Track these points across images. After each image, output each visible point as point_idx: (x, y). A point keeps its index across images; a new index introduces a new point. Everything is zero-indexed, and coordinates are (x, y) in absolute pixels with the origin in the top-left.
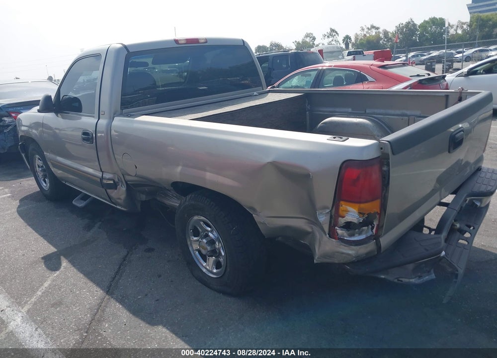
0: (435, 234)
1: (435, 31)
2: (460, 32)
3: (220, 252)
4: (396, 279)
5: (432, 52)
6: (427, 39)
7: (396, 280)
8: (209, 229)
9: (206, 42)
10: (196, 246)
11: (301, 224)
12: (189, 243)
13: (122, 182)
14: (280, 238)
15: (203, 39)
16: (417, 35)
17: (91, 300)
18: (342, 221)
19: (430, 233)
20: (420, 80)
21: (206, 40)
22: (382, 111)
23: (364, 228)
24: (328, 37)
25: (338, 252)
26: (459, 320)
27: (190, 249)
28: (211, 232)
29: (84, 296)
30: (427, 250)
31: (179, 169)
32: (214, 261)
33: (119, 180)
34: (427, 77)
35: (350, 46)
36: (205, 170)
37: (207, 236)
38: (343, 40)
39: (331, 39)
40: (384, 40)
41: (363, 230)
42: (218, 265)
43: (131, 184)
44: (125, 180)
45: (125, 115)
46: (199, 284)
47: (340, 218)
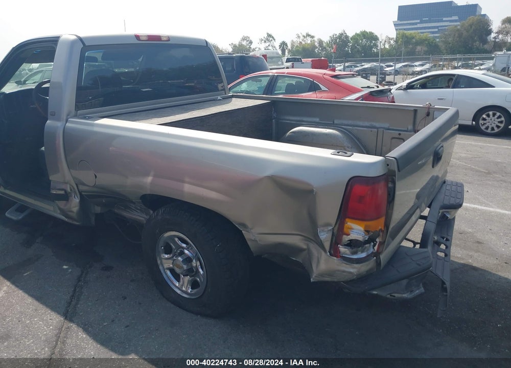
0: (420, 247)
1: (366, 44)
2: (387, 46)
3: (197, 270)
4: (388, 294)
5: (363, 64)
6: (358, 51)
7: (389, 296)
8: (184, 245)
9: (169, 40)
10: (168, 264)
11: (296, 240)
12: (159, 262)
13: (75, 192)
14: (266, 255)
15: (165, 37)
16: (349, 47)
17: (46, 331)
18: (346, 239)
19: (415, 246)
20: (371, 92)
21: (169, 38)
22: (350, 122)
23: (367, 245)
24: (265, 42)
25: (339, 271)
26: (441, 331)
27: (161, 268)
28: (187, 249)
29: (36, 326)
30: (420, 265)
31: (149, 179)
32: (189, 280)
33: (71, 190)
34: (376, 89)
35: (286, 53)
36: (183, 182)
37: (182, 253)
38: (280, 46)
39: (267, 44)
40: (319, 49)
41: (366, 247)
42: (194, 285)
43: (86, 195)
44: (78, 190)
45: (80, 116)
46: (172, 306)
47: (344, 236)
